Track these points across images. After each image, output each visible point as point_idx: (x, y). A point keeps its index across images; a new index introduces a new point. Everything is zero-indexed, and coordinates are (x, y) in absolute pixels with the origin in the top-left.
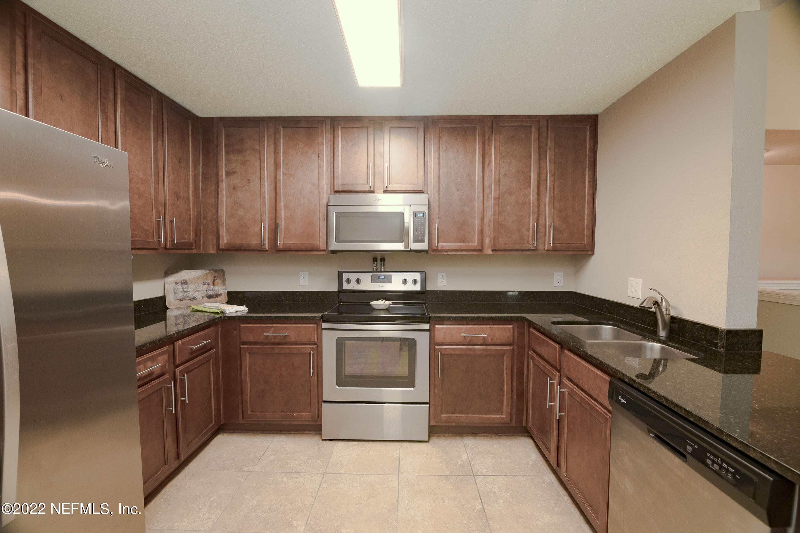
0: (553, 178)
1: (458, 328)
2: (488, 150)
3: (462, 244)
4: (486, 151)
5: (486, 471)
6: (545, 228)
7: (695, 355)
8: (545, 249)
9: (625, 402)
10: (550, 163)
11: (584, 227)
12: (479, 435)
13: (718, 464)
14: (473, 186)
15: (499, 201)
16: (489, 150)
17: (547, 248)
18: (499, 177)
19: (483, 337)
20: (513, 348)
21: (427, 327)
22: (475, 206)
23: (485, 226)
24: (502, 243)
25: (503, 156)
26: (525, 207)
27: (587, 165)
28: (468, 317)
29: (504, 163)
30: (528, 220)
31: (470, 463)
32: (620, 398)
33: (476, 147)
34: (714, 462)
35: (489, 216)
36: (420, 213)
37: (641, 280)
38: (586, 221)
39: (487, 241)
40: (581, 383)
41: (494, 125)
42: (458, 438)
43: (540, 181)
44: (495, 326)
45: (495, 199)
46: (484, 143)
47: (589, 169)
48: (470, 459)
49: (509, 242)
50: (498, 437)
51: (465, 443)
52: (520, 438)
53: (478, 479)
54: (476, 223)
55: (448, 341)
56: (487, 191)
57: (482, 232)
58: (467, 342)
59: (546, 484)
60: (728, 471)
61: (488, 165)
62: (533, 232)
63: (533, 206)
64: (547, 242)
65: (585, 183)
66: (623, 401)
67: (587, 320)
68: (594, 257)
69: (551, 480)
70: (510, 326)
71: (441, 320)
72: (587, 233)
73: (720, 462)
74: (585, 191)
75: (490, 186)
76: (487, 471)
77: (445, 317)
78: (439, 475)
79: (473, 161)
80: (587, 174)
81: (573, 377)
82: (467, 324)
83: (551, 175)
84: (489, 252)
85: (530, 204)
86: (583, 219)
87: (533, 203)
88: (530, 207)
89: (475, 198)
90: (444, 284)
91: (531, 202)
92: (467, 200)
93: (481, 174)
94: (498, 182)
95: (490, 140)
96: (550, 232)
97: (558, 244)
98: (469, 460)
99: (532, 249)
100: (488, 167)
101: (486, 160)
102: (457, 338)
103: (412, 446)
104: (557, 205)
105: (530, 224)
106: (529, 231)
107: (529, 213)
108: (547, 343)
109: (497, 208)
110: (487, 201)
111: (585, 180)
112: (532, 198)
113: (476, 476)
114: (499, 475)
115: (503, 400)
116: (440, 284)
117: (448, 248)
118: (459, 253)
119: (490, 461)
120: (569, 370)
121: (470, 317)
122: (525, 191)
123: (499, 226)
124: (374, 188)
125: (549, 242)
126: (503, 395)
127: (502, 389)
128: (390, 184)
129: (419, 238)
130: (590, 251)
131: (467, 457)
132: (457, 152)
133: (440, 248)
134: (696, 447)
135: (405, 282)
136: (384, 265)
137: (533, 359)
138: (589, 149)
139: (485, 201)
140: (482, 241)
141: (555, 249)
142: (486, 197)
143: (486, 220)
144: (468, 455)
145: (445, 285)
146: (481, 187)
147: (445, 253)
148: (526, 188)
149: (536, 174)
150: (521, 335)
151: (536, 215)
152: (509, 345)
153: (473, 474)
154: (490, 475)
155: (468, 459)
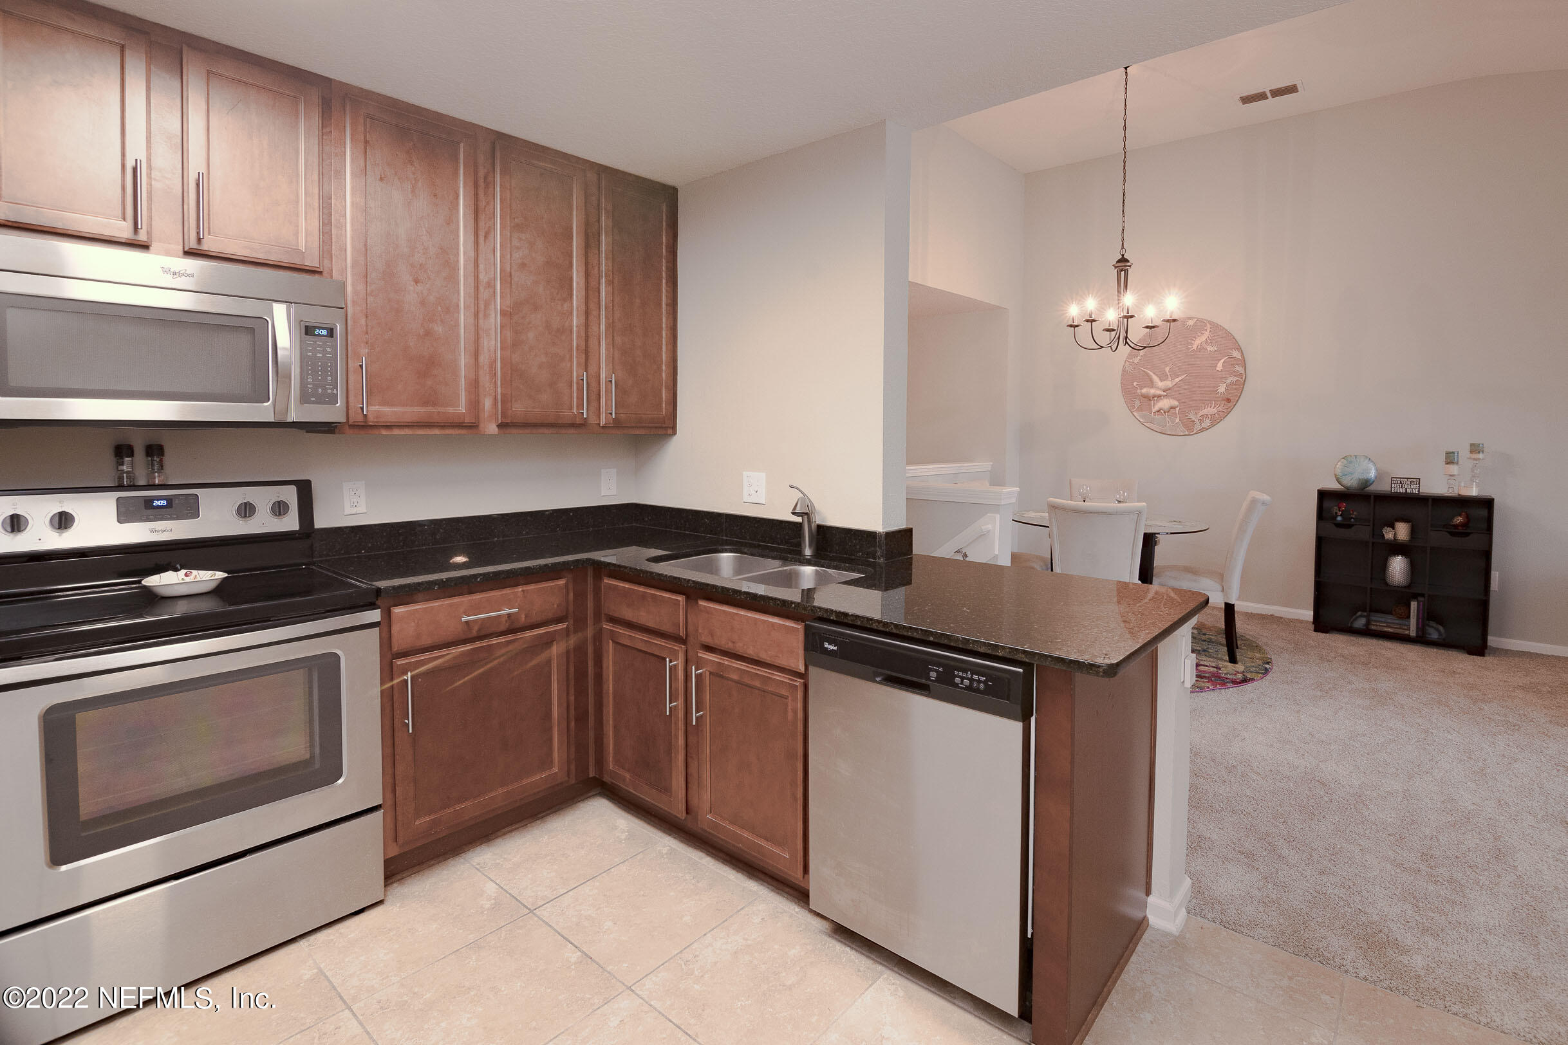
0: (610, 288)
1: (451, 605)
2: (484, 204)
3: (430, 409)
4: (482, 204)
5: (552, 892)
6: (599, 382)
7: (859, 572)
8: (599, 424)
9: (835, 648)
10: (606, 259)
11: (662, 386)
12: (499, 833)
13: (968, 679)
14: (452, 278)
15: (511, 319)
16: (488, 203)
17: (603, 422)
18: (511, 269)
19: (509, 615)
20: (568, 625)
21: (374, 615)
22: (457, 325)
23: (481, 372)
24: (520, 408)
25: (518, 225)
26: (563, 338)
27: (664, 274)
28: (475, 576)
29: (520, 239)
30: (569, 365)
31: (510, 894)
32: (826, 645)
33: (459, 191)
34: (963, 678)
35: (489, 350)
36: (320, 328)
37: (763, 475)
38: (664, 375)
39: (487, 403)
40: (740, 648)
41: (498, 154)
42: (451, 862)
43: (591, 291)
44: (532, 587)
45: (504, 313)
46: (476, 185)
47: (667, 283)
48: (505, 887)
49: (534, 408)
50: (538, 822)
51: (475, 864)
52: (581, 805)
53: (544, 913)
54: (462, 363)
55: (426, 641)
56: (484, 294)
57: (474, 385)
58: (474, 633)
59: (665, 856)
60: (979, 681)
61: (486, 237)
62: (580, 390)
63: (578, 337)
64: (603, 409)
65: (660, 305)
66: (832, 647)
67: (670, 553)
68: (675, 438)
69: (670, 846)
70: (562, 582)
71: (406, 595)
72: (666, 396)
73: (969, 676)
74: (661, 320)
75: (490, 285)
76: (554, 888)
77: (419, 584)
78: (455, 950)
79: (451, 220)
80: (664, 290)
81: (722, 642)
82: (470, 592)
83: (610, 283)
84: (492, 428)
85: (571, 331)
86: (659, 369)
87: (578, 332)
88: (572, 340)
89: (458, 306)
90: (362, 508)
91: (575, 329)
92: (440, 308)
93: (472, 254)
94: (507, 278)
95: (489, 184)
96: (608, 391)
97: (622, 415)
98: (504, 890)
99: (577, 423)
100: (485, 240)
101: (481, 224)
102: (451, 629)
103: (342, 931)
104: (618, 340)
105: (572, 373)
106: (571, 386)
107: (571, 350)
108: (654, 597)
109: (508, 334)
110: (486, 316)
111: (661, 300)
112: (576, 321)
113: (536, 909)
114: (579, 885)
115: (551, 740)
116: (348, 510)
117: (392, 419)
118: (420, 432)
119: (549, 871)
120: (712, 634)
121: (480, 574)
122: (562, 305)
123: (513, 373)
124: (149, 233)
125: (608, 409)
126: (550, 729)
127: (548, 715)
128: (209, 234)
129: (320, 391)
130: (670, 428)
131: (497, 887)
132: (413, 191)
133: (371, 419)
134: (941, 669)
135: (246, 510)
136: (162, 467)
137: (613, 636)
138: (666, 247)
139: (481, 315)
140: (475, 404)
141: (617, 424)
142: (482, 306)
143: (484, 359)
144: (496, 884)
145: (365, 511)
146: (473, 284)
147: (384, 432)
148: (565, 300)
149: (582, 274)
150: (580, 596)
151: (584, 356)
152: (559, 620)
153: (529, 909)
154: (562, 895)
155: (500, 890)
